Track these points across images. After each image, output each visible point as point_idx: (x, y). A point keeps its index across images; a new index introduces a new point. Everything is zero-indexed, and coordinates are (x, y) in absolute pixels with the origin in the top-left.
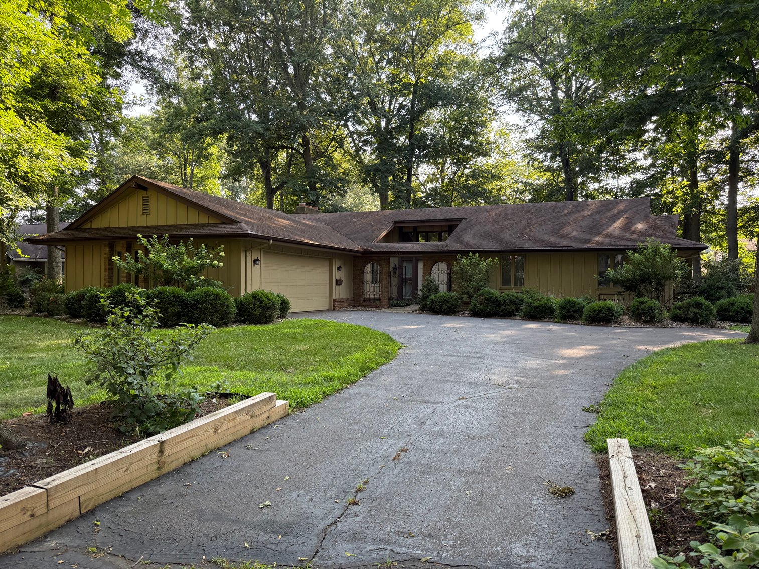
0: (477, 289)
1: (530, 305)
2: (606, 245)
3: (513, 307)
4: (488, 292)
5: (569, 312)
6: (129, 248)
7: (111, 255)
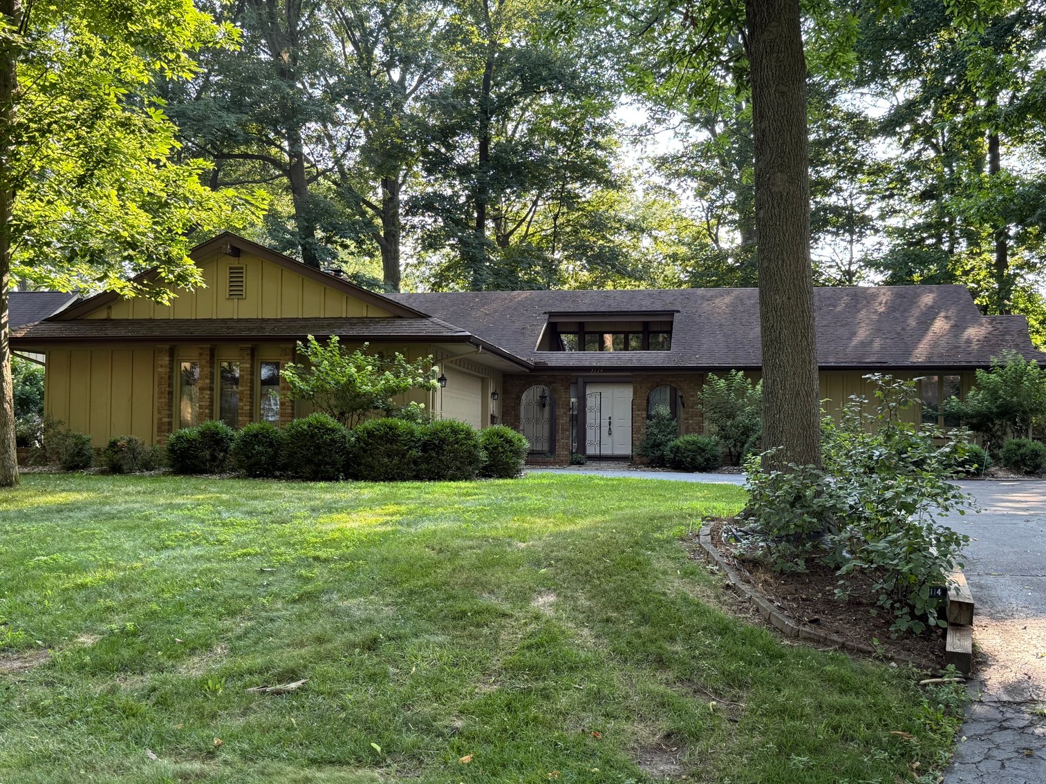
2: (937, 361)
6: (212, 356)
7: (172, 370)
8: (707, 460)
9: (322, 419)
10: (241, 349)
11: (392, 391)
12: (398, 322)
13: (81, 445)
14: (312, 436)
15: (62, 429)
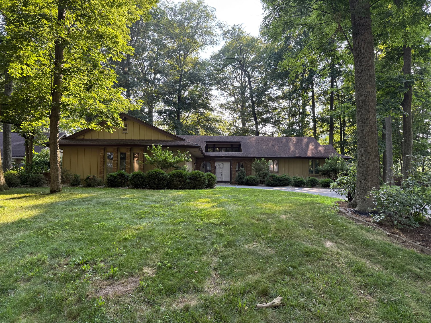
3: (287, 182)
4: (275, 175)
6: (118, 150)
7: (104, 154)
8: (256, 183)
9: (159, 170)
10: (127, 149)
11: (178, 162)
12: (177, 141)
13: (77, 178)
14: (156, 175)
15: (69, 173)
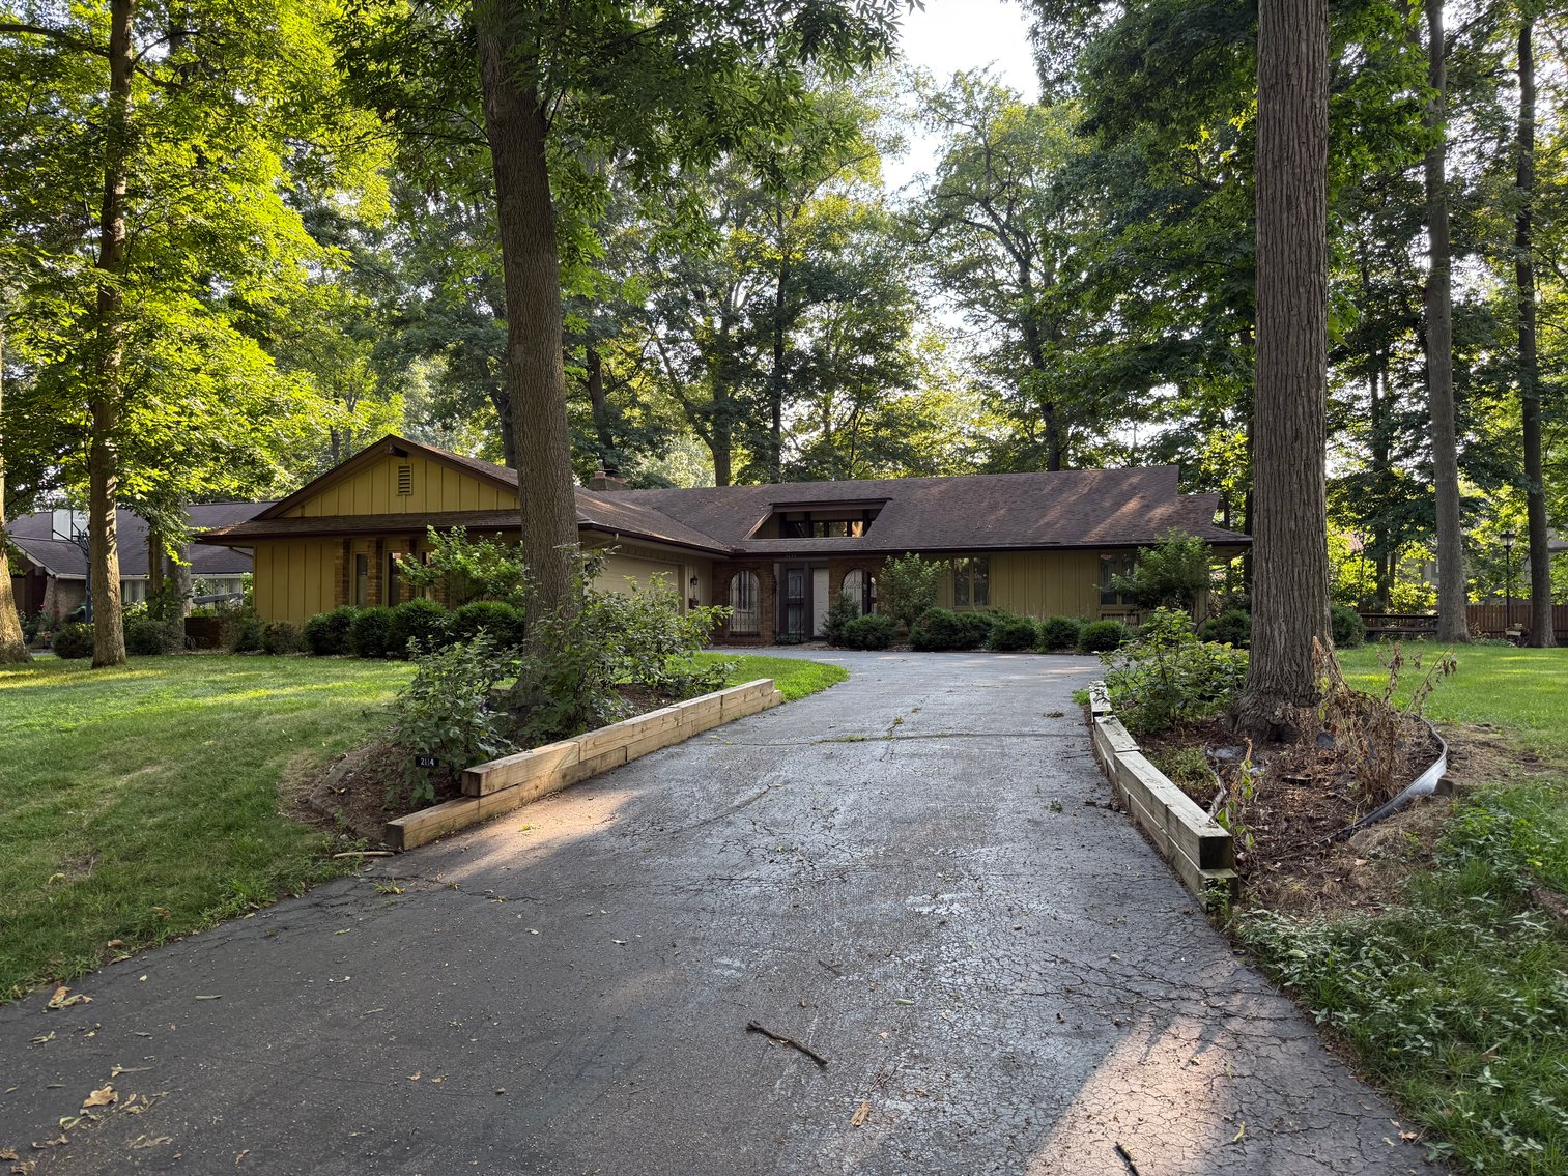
0: (920, 609)
1: (1001, 630)
2: (1109, 540)
3: (976, 634)
4: (939, 613)
5: (1057, 637)
6: (380, 548)
8: (879, 639)
10: (402, 541)
